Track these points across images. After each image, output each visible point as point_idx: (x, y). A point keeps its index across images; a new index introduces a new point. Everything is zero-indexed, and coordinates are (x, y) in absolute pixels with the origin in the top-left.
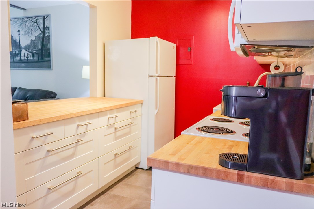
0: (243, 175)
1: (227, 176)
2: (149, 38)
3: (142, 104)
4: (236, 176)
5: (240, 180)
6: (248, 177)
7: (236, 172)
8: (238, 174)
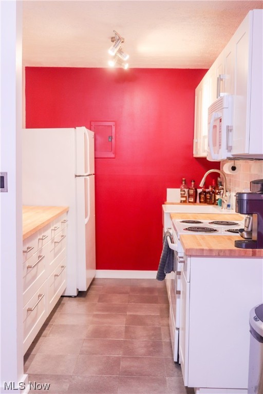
0: (256, 251)
1: (245, 253)
2: (75, 128)
3: (67, 212)
4: (251, 252)
5: (254, 255)
6: (259, 251)
7: (251, 250)
8: (253, 251)
